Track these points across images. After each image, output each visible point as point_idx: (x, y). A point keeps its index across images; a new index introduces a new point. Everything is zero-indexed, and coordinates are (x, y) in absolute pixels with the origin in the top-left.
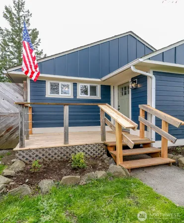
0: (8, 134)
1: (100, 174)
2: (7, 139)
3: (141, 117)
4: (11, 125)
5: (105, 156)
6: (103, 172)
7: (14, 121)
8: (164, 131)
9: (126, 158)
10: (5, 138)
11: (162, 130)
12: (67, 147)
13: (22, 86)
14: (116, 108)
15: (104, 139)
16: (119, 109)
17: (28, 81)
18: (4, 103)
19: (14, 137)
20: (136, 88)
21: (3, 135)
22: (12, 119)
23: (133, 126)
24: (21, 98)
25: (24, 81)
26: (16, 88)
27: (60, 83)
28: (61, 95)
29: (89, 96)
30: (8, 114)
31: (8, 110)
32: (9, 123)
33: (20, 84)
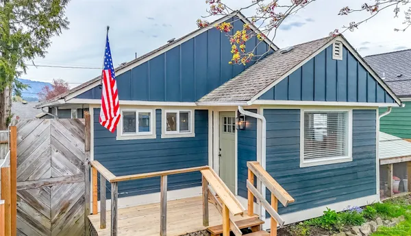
0: (63, 217)
2: (61, 228)
3: (249, 182)
4: (67, 200)
7: (72, 190)
8: (273, 209)
10: (58, 226)
11: (271, 207)
13: (84, 123)
14: (217, 152)
15: (206, 222)
16: (220, 155)
17: (91, 112)
18: (57, 157)
19: (72, 221)
20: (244, 129)
21: (56, 220)
22: (69, 187)
23: (241, 211)
24: (82, 146)
25: (85, 113)
26: (75, 127)
27: (138, 111)
28: (138, 135)
29: (178, 132)
30: (63, 178)
31: (63, 171)
32: (65, 197)
33: (81, 120)
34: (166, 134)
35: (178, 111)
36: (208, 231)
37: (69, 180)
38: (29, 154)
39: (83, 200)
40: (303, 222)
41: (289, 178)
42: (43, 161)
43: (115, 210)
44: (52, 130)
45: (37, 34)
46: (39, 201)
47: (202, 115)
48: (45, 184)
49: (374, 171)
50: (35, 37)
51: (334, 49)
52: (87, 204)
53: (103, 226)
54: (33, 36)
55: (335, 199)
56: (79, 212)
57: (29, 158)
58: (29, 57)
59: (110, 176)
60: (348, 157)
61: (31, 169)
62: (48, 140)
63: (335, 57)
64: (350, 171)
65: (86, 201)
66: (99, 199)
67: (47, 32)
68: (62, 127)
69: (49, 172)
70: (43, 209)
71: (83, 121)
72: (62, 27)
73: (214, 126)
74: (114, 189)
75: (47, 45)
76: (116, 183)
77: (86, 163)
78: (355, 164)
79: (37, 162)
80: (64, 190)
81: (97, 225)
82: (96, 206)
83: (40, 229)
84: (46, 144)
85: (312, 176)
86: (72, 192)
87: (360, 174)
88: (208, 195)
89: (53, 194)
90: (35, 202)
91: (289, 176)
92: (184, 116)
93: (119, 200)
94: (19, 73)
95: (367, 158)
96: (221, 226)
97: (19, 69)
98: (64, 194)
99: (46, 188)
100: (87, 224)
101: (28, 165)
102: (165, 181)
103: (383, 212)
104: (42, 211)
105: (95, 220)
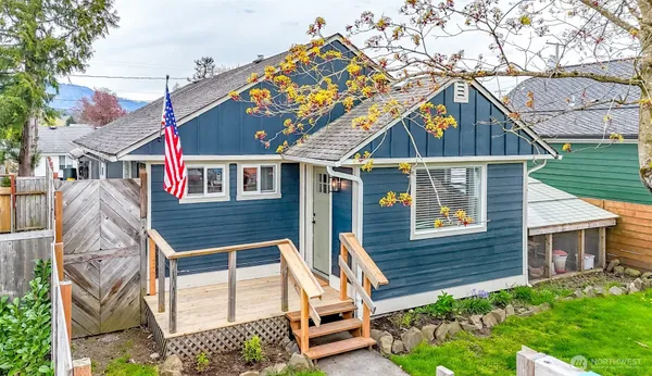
0: (115, 297)
1: (280, 368)
2: (112, 310)
3: (342, 260)
4: (119, 277)
5: (287, 339)
6: (284, 365)
7: (125, 265)
8: (364, 292)
9: (313, 342)
10: (109, 309)
11: (363, 289)
12: (234, 327)
13: (139, 184)
14: (310, 218)
15: (285, 307)
16: (314, 222)
17: (148, 170)
18: (107, 226)
19: (124, 303)
20: (340, 191)
21: (106, 301)
22: (122, 261)
23: (318, 294)
24: (137, 212)
25: (141, 171)
26: (129, 189)
27: (206, 167)
28: (207, 197)
29: (258, 192)
30: (114, 251)
31: (114, 242)
32: (117, 273)
33: (135, 180)
34: (242, 195)
35: (258, 166)
36: (286, 317)
37: (121, 253)
38: (74, 223)
39: (138, 278)
40: (414, 309)
41: (395, 254)
42: (92, 230)
43: (174, 290)
44: (102, 192)
45: (74, 40)
46: (87, 279)
47: (291, 171)
48: (94, 257)
49: (519, 244)
50: (72, 44)
51: (456, 89)
52: (142, 282)
53: (162, 309)
54: (69, 43)
55: (461, 280)
56: (134, 292)
57: (75, 227)
58: (64, 73)
59: (168, 251)
60: (481, 226)
61: (77, 240)
62: (97, 205)
63: (457, 99)
64: (483, 244)
65: (142, 278)
66: (157, 277)
67: (88, 36)
68: (113, 189)
69: (98, 243)
70: (90, 286)
71: (138, 181)
72: (108, 25)
73: (307, 183)
74: (173, 266)
75: (88, 56)
76: (175, 259)
77: (142, 233)
78: (492, 234)
79: (84, 231)
80: (115, 266)
81: (154, 309)
82: (154, 285)
83: (87, 311)
84: (95, 209)
85: (427, 251)
86: (125, 267)
87: (497, 249)
88: (287, 273)
89: (103, 270)
90: (82, 279)
91: (396, 251)
92: (268, 170)
93: (179, 278)
94: (51, 98)
95: (509, 227)
96: (299, 312)
97: (50, 90)
98: (115, 270)
99: (95, 262)
100: (143, 307)
101: (74, 235)
102: (233, 257)
103: (524, 298)
104: (90, 290)
105: (152, 301)
